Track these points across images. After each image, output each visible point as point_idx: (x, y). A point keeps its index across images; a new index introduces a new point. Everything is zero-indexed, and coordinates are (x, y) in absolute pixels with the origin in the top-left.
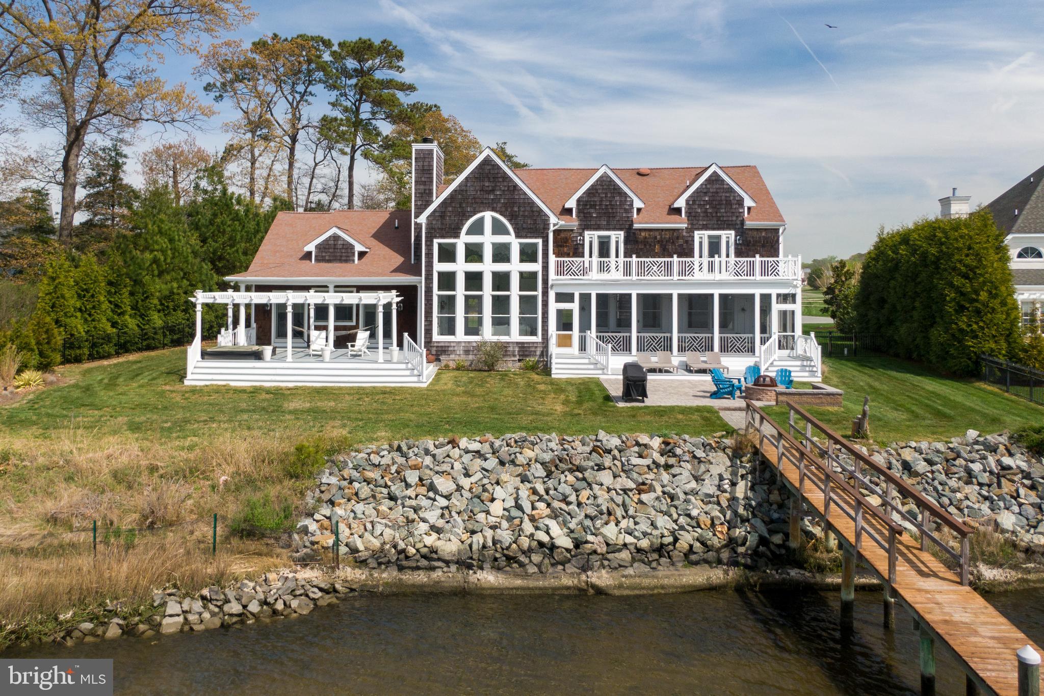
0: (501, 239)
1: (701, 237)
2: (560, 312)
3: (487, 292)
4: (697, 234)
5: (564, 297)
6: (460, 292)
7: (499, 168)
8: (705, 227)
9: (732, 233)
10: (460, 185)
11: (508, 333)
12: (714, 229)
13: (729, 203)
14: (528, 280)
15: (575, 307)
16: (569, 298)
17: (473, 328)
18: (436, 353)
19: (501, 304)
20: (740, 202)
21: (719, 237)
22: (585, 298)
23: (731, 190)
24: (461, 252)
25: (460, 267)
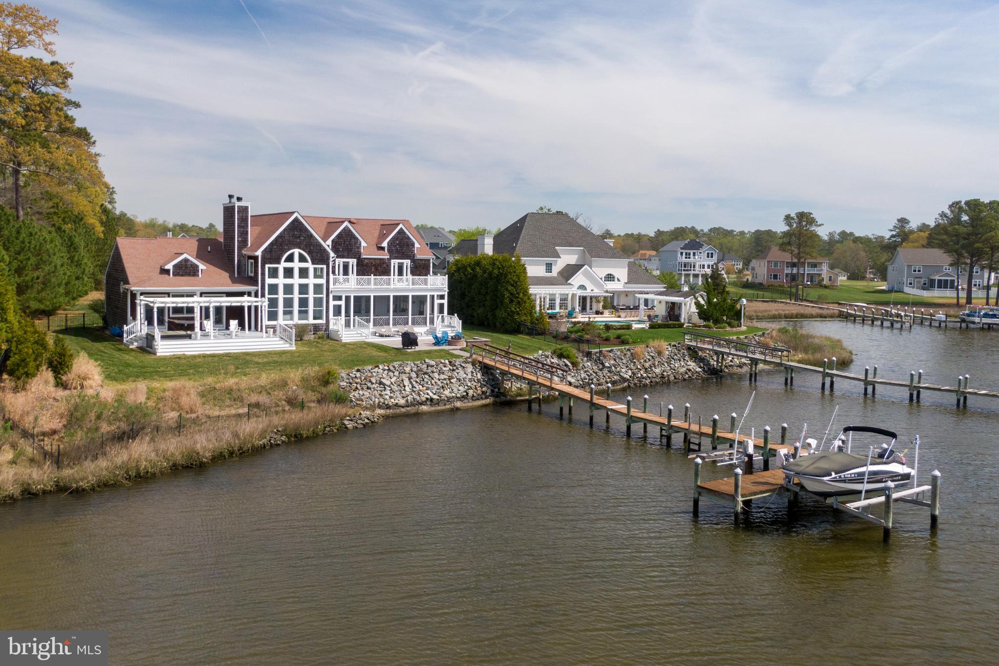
0: (304, 265)
1: (395, 263)
2: (334, 306)
3: (296, 296)
4: (393, 261)
5: (337, 298)
6: (281, 295)
7: (303, 224)
8: (396, 258)
9: (409, 261)
10: (281, 233)
11: (307, 319)
12: (400, 259)
13: (408, 245)
14: (318, 288)
15: (342, 303)
16: (339, 298)
17: (289, 315)
19: (303, 303)
20: (413, 245)
21: (402, 263)
22: (348, 298)
23: (409, 238)
24: (281, 272)
25: (281, 281)
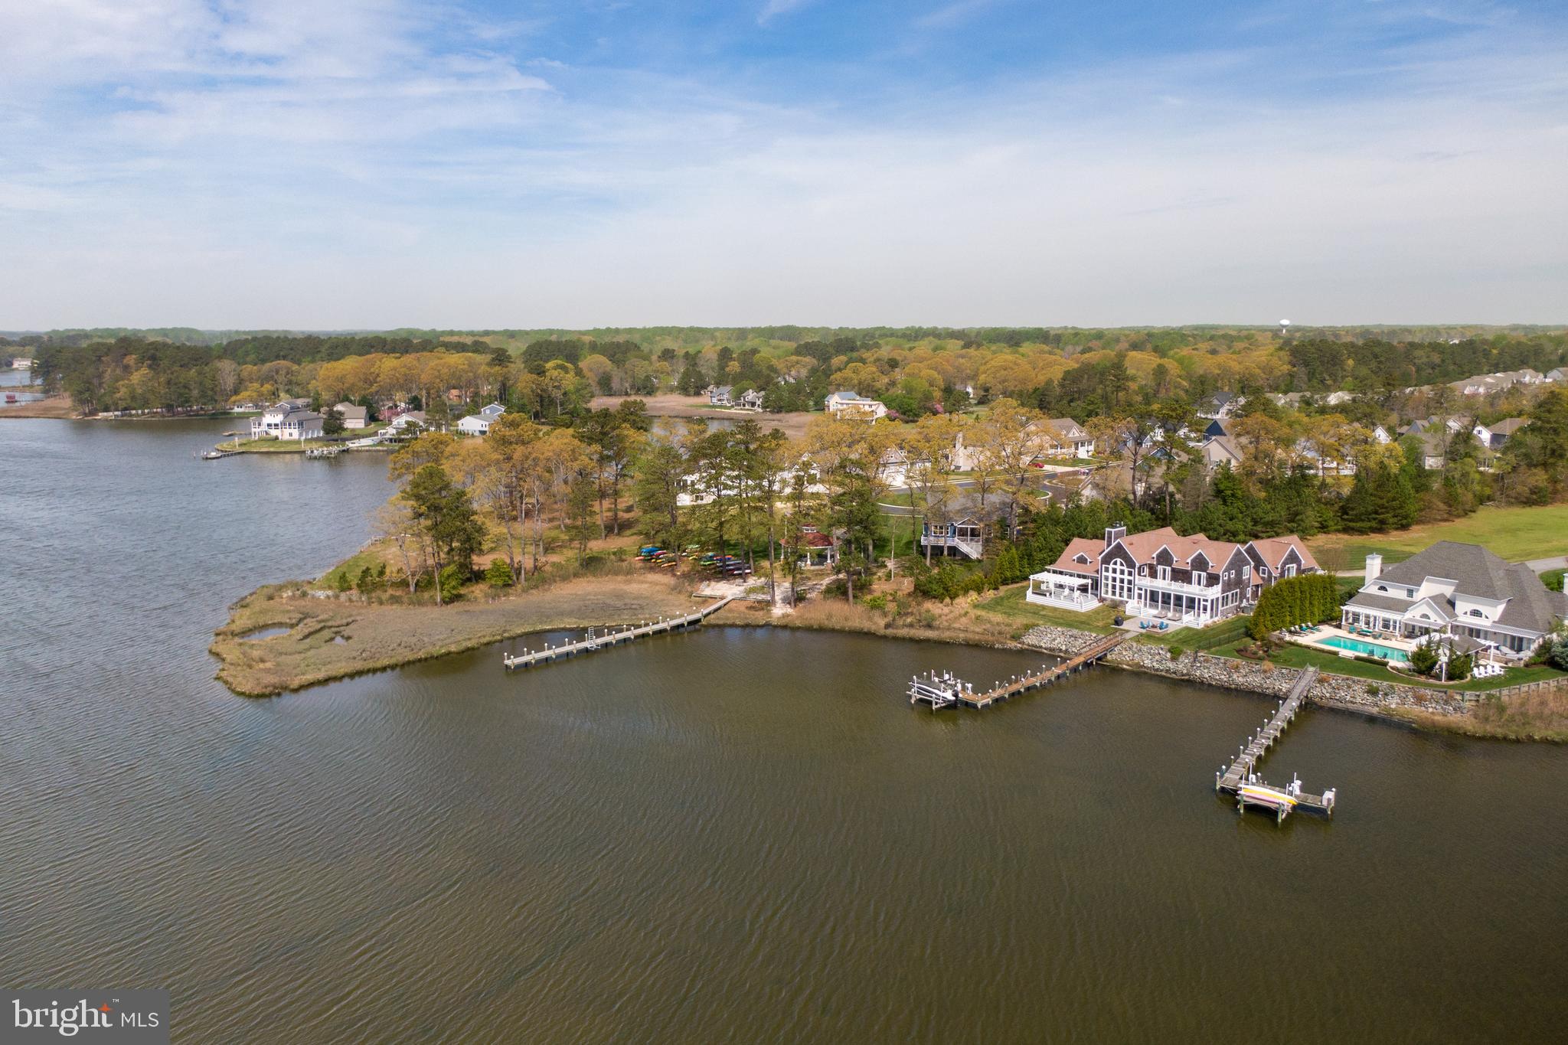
0: (1122, 568)
2: (1138, 593)
3: (1118, 584)
5: (1141, 589)
6: (1110, 582)
7: (1122, 546)
10: (1111, 549)
12: (1199, 572)
14: (1130, 582)
15: (1143, 592)
17: (1114, 593)
18: (1102, 600)
19: (1122, 588)
22: (1146, 590)
24: (1111, 570)
25: (1110, 574)
